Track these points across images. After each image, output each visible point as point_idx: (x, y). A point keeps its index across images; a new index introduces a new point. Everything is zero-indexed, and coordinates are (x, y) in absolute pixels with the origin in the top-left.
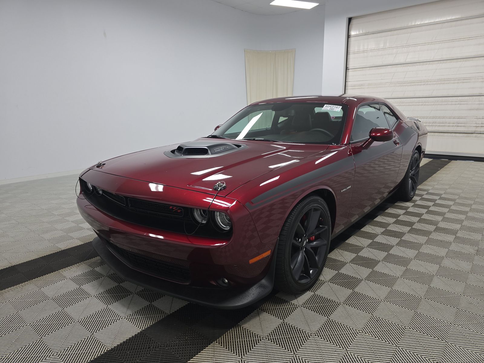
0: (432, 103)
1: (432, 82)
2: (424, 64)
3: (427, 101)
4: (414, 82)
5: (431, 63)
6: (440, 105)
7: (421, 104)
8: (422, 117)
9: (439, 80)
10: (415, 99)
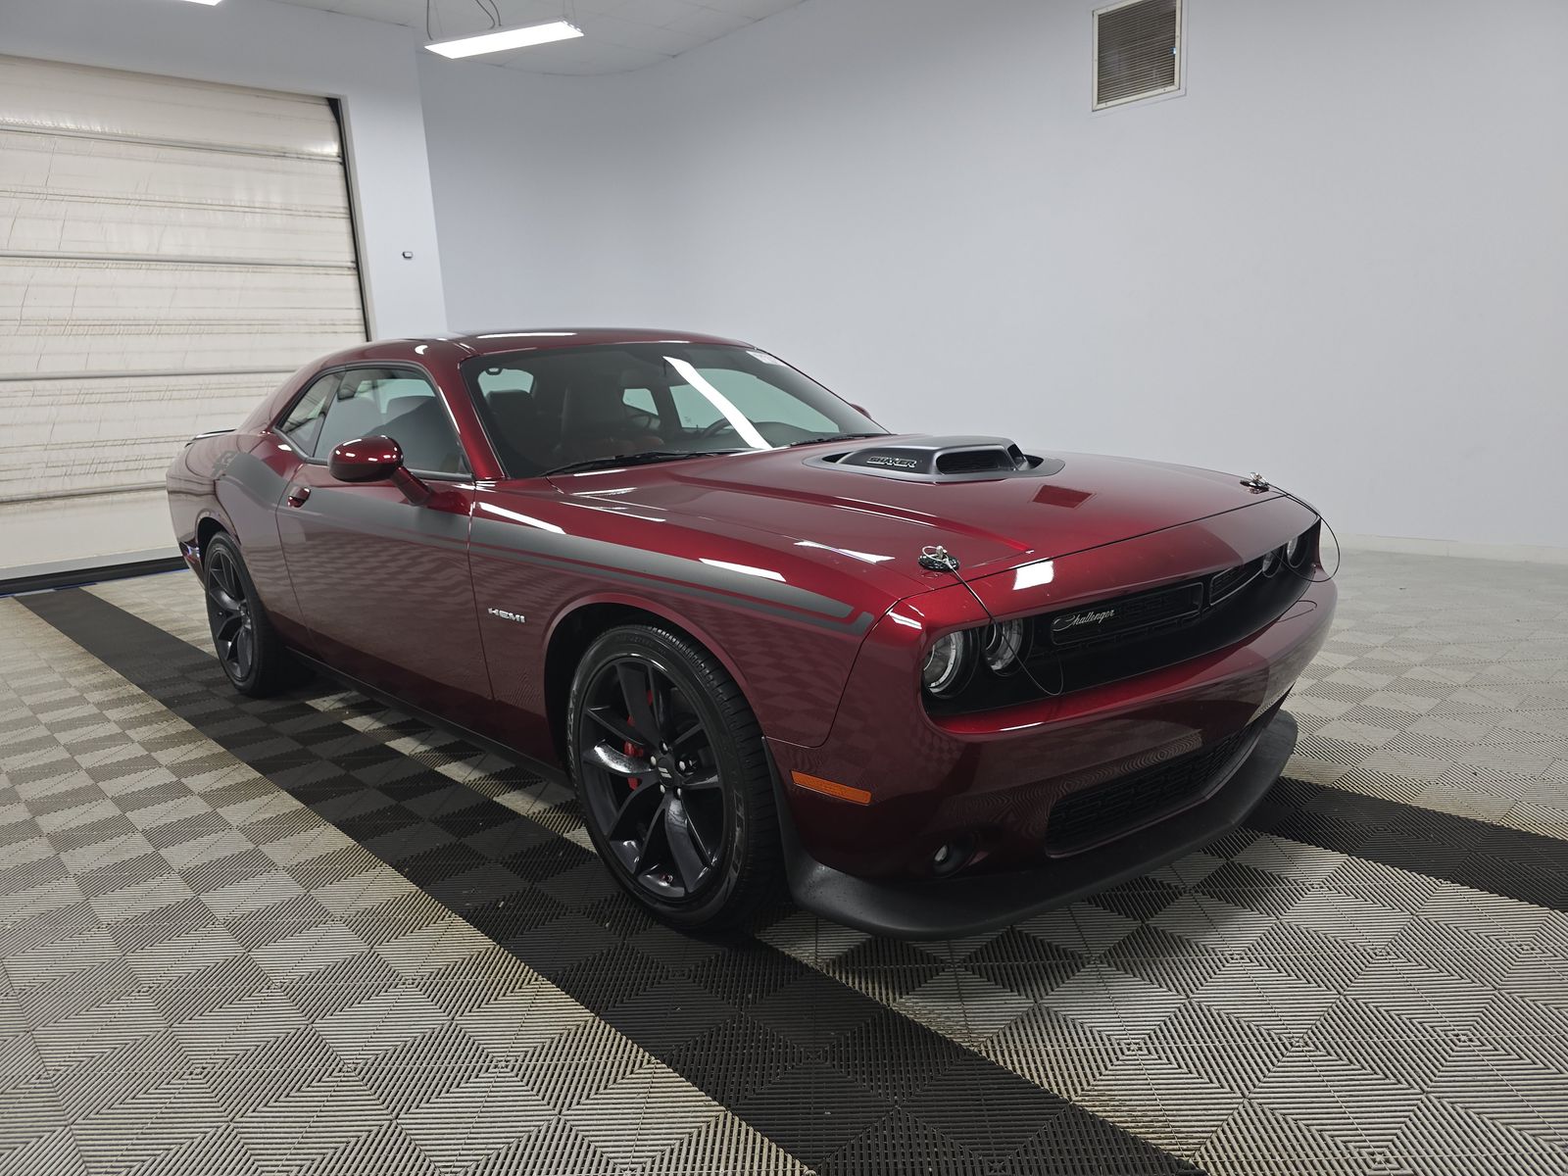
0: (194, 394)
1: (173, 327)
2: (132, 266)
3: (175, 386)
4: (111, 323)
5: (153, 267)
6: (217, 397)
7: (155, 395)
8: (172, 439)
9: (193, 322)
10: (133, 380)
